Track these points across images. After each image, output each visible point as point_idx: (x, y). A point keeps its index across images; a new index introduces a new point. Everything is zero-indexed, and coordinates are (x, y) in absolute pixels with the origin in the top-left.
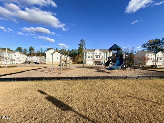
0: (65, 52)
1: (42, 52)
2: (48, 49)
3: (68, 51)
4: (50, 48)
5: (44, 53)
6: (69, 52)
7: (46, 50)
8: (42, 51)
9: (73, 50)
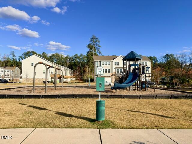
0: (61, 60)
1: (13, 59)
2: (27, 55)
3: (67, 57)
4: (31, 52)
5: (18, 60)
6: (70, 59)
7: (22, 56)
8: (14, 57)
9: (76, 57)
